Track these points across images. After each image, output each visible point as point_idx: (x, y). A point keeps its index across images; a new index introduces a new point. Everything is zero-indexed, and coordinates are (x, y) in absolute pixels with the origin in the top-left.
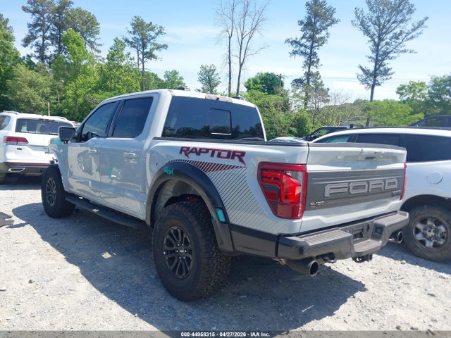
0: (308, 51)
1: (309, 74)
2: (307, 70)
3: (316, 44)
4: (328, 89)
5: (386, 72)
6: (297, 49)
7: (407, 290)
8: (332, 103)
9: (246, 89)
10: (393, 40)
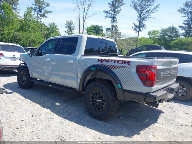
0: (113, 16)
1: (113, 26)
2: (112, 24)
3: (116, 13)
4: (121, 33)
5: (143, 26)
6: (108, 15)
7: (178, 112)
8: (122, 38)
9: (87, 32)
10: (146, 13)
